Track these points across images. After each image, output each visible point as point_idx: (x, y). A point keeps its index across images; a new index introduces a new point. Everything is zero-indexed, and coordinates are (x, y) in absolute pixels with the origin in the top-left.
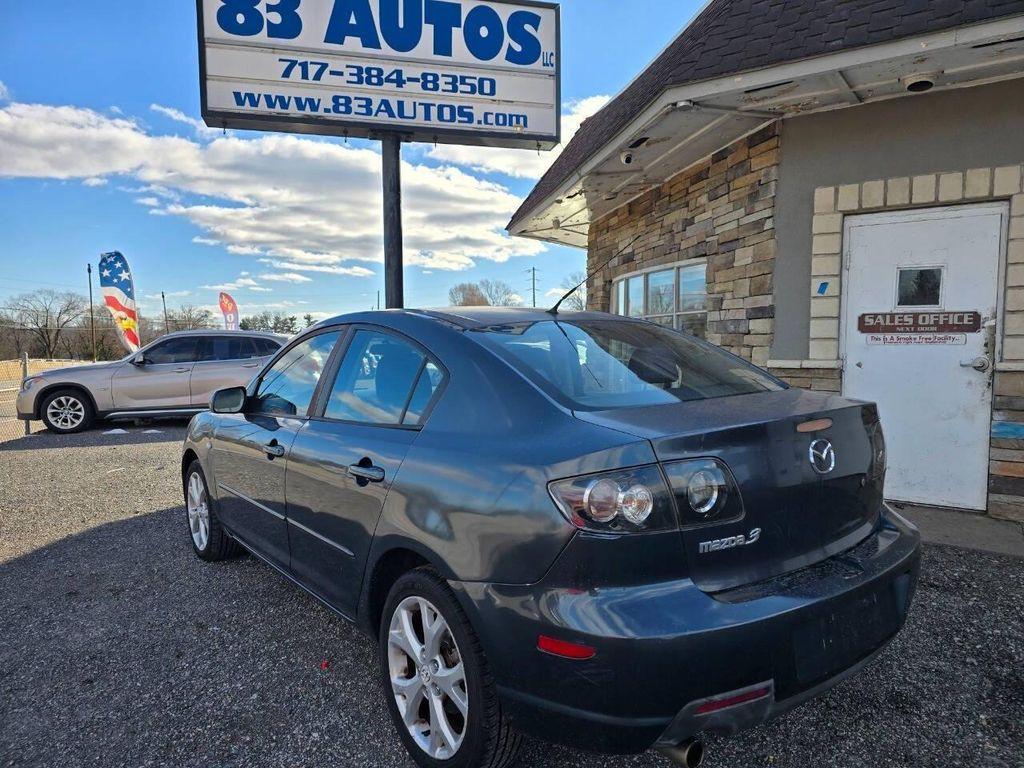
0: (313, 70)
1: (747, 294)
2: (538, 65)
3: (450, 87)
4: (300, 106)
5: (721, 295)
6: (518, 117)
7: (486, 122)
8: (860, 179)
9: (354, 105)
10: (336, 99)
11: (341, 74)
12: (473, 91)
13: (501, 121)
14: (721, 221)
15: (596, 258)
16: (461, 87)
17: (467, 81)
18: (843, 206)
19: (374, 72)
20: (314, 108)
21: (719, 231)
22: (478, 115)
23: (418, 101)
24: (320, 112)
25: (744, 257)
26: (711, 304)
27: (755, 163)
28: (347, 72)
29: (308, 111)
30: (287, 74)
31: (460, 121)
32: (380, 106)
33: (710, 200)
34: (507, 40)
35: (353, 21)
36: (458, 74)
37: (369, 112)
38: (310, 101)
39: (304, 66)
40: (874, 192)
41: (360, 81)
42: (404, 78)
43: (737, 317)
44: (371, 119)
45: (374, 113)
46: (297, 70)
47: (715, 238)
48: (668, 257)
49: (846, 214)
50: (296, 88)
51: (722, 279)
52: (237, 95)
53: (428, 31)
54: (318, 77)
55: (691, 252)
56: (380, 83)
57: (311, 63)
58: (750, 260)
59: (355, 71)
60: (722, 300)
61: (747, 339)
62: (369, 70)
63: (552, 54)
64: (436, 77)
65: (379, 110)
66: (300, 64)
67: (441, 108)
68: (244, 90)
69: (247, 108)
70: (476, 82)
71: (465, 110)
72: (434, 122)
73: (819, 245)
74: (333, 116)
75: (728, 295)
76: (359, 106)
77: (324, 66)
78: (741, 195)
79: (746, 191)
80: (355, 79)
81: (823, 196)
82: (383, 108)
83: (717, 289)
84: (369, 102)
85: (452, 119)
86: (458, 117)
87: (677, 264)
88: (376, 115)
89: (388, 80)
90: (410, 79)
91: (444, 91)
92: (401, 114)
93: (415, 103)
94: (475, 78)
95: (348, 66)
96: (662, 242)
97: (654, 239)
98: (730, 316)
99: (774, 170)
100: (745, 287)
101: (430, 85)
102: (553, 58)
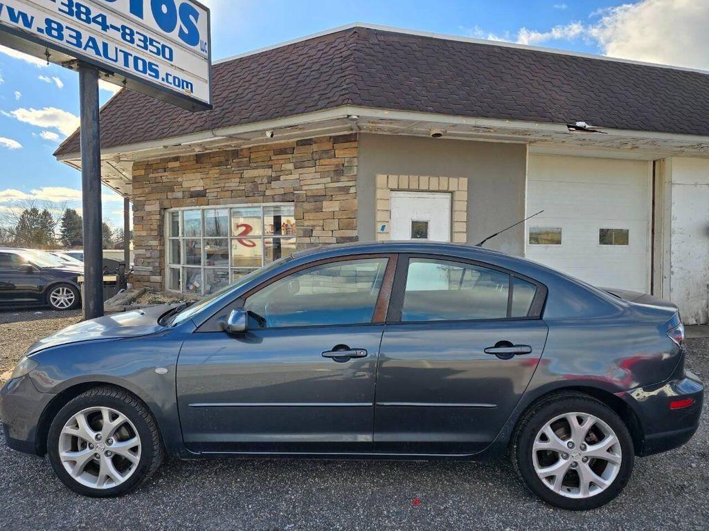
1: (337, 228)
2: (197, 48)
3: (142, 44)
4: (13, 17)
5: (310, 228)
6: (187, 83)
7: (167, 81)
8: (398, 173)
9: (66, 32)
10: (48, 22)
12: (158, 53)
13: (176, 83)
14: (308, 182)
16: (150, 47)
17: (154, 44)
18: (390, 186)
19: (83, 10)
20: (28, 24)
21: (305, 188)
22: (162, 75)
23: (118, 47)
24: (33, 30)
25: (329, 206)
27: (339, 153)
29: (20, 24)
31: (150, 75)
32: (88, 42)
33: (296, 168)
34: (179, 22)
36: (149, 36)
37: (79, 44)
38: (24, 16)
40: (404, 179)
41: (71, 13)
42: (108, 23)
43: (327, 242)
44: (81, 51)
45: (84, 45)
47: (304, 192)
49: (392, 190)
51: (312, 218)
55: (278, 198)
56: (88, 21)
58: (337, 209)
60: (312, 231)
62: (79, 6)
63: (206, 44)
64: (132, 32)
65: (87, 45)
67: (136, 59)
70: (160, 47)
71: (153, 66)
72: (131, 70)
73: (380, 205)
74: (45, 36)
75: (317, 228)
76: (70, 36)
78: (327, 170)
79: (333, 168)
80: (66, 9)
81: (381, 179)
82: (91, 44)
83: (306, 223)
84: (79, 36)
85: (144, 72)
87: (263, 204)
88: (85, 49)
89: (94, 20)
90: (113, 27)
91: (138, 46)
92: (106, 55)
93: (116, 49)
94: (159, 43)
96: (242, 188)
98: (321, 240)
99: (355, 160)
100: (334, 224)
101: (128, 37)
102: (207, 46)
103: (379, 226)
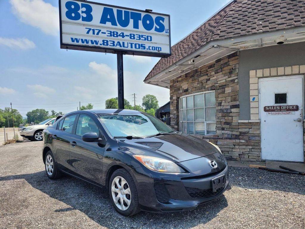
0: (96, 32)
1: (230, 101)
2: (164, 33)
3: (138, 38)
4: (92, 43)
5: (221, 102)
6: (159, 48)
7: (149, 49)
8: (263, 68)
9: (109, 43)
10: (103, 41)
11: (105, 33)
12: (145, 40)
13: (154, 49)
14: (220, 79)
15: (173, 91)
16: (142, 38)
17: (144, 36)
18: (258, 75)
19: (115, 33)
20: (97, 44)
21: (219, 82)
22: (147, 47)
23: (129, 42)
24: (99, 45)
25: (228, 90)
26: (217, 104)
27: (231, 63)
28: (107, 32)
29: (95, 45)
30: (88, 32)
31: (141, 49)
32: (117, 44)
33: (215, 73)
34: (155, 25)
35: (109, 17)
36: (141, 34)
37: (114, 45)
38: (96, 41)
39: (94, 30)
40: (267, 72)
41: (111, 36)
42: (125, 35)
43: (227, 108)
44: (114, 47)
46: (91, 32)
47: (218, 84)
48: (201, 90)
49: (259, 78)
50: (91, 37)
51: (221, 97)
52: (72, 39)
53: (131, 21)
54: (98, 34)
55: (209, 89)
56: (117, 36)
57: (96, 29)
58: (230, 91)
59: (109, 32)
60: (221, 103)
61: (231, 114)
62: (114, 32)
63: (168, 29)
64: (134, 35)
65: (117, 45)
66: (92, 30)
67: (136, 45)
68: (74, 37)
69: (75, 43)
70: (146, 37)
71: (143, 45)
72: (134, 49)
73: (252, 87)
74: (103, 46)
75: (223, 102)
76: (111, 43)
77: (100, 31)
78: (226, 72)
79: (228, 71)
80: (109, 35)
81: (252, 73)
82: (118, 44)
83: (219, 100)
84: (114, 42)
85: (139, 48)
86: (141, 48)
87: (204, 92)
88: (116, 46)
89: (119, 35)
90: (126, 36)
91: (136, 39)
92: (124, 46)
94: (146, 36)
95: (107, 31)
96: (198, 86)
97: (196, 85)
98: (224, 108)
99: (237, 65)
100: (229, 99)
101: (132, 38)
102: (168, 31)
103: (251, 98)
